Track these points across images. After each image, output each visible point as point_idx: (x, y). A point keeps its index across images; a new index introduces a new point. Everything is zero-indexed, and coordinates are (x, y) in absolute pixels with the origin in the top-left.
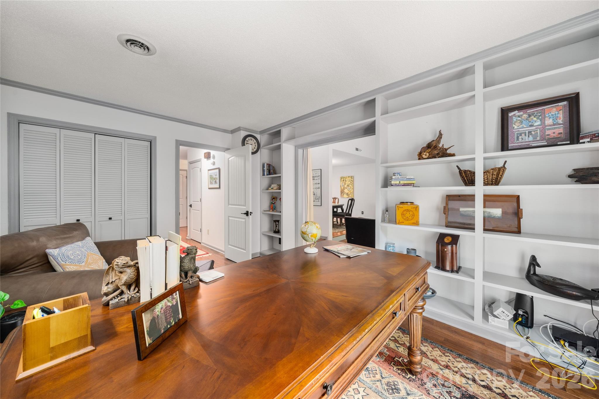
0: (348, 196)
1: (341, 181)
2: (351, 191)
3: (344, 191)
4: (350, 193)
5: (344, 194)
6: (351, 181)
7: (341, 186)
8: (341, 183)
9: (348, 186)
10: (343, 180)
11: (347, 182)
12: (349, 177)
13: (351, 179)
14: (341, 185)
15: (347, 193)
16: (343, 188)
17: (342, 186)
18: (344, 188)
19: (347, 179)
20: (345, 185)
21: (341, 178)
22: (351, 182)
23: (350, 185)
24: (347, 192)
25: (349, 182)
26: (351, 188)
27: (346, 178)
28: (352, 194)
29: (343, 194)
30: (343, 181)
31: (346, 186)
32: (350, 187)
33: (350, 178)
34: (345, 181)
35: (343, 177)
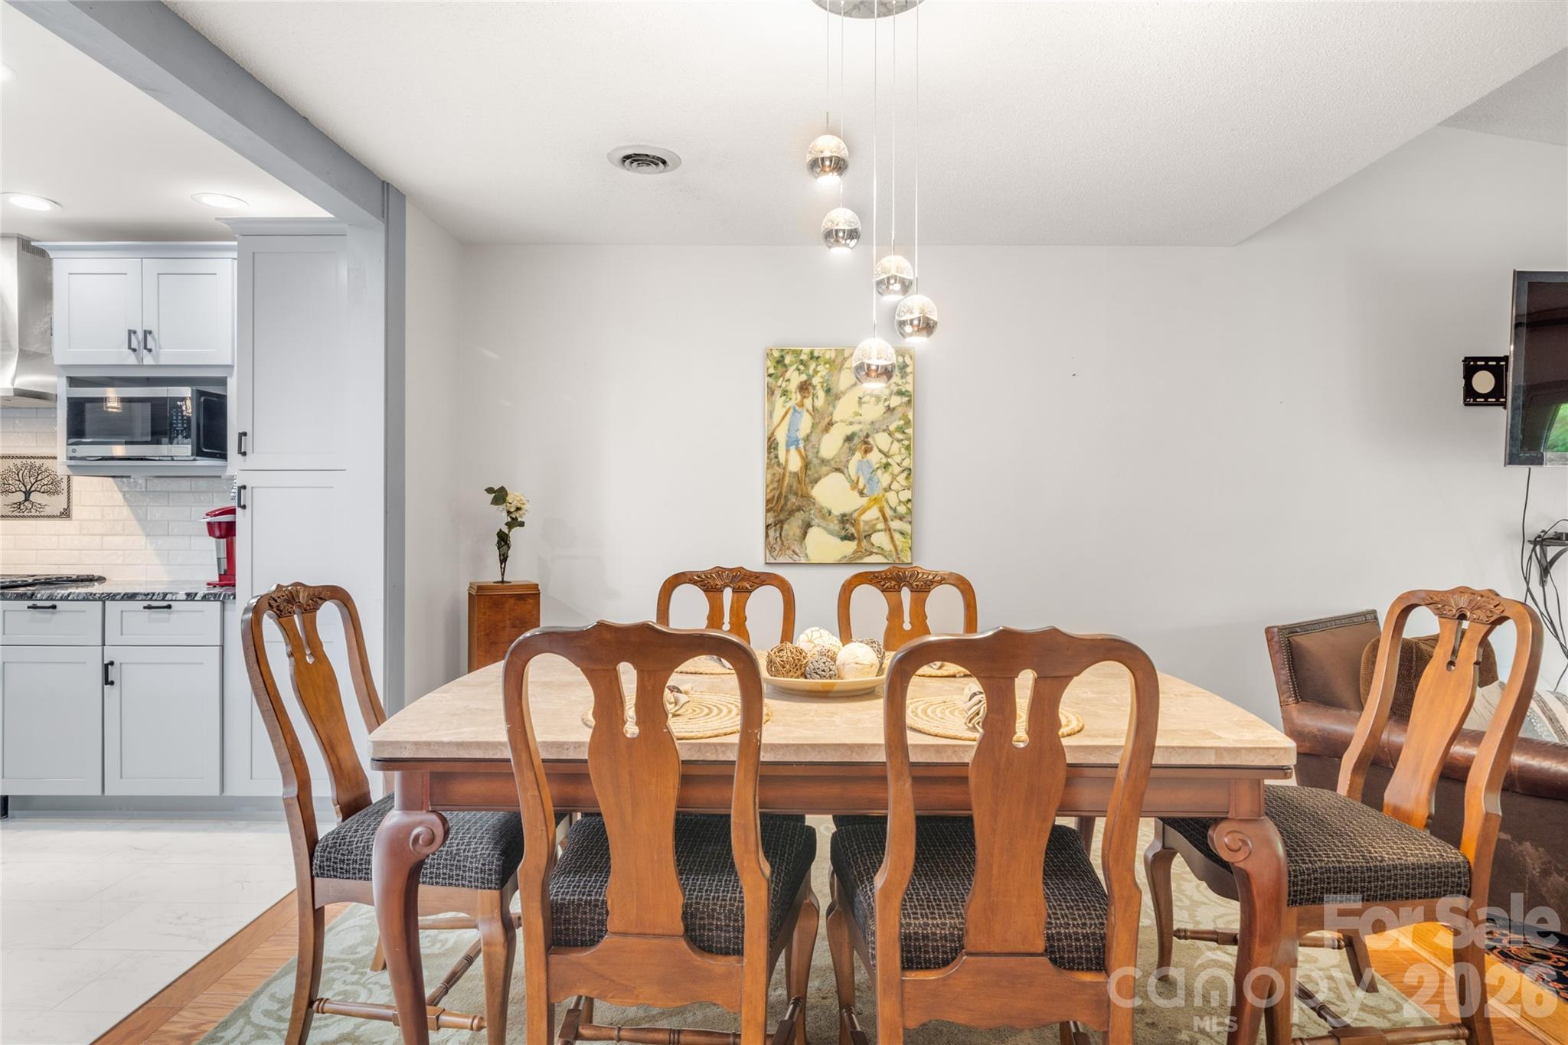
1: (771, 392)
2: (892, 497)
3: (807, 497)
4: (873, 514)
5: (809, 525)
6: (895, 401)
7: (772, 445)
9: (858, 442)
10: (795, 378)
11: (843, 410)
13: (894, 378)
14: (781, 437)
15: (844, 519)
16: (795, 464)
17: (792, 442)
18: (806, 466)
19: (845, 379)
20: (826, 437)
21: (780, 361)
22: (890, 409)
23: (881, 440)
24: (837, 511)
25: (874, 412)
26: (887, 466)
27: (831, 362)
28: (895, 525)
29: (793, 527)
30: (796, 397)
31: (830, 445)
32: (875, 457)
34: (821, 394)
35: (797, 353)
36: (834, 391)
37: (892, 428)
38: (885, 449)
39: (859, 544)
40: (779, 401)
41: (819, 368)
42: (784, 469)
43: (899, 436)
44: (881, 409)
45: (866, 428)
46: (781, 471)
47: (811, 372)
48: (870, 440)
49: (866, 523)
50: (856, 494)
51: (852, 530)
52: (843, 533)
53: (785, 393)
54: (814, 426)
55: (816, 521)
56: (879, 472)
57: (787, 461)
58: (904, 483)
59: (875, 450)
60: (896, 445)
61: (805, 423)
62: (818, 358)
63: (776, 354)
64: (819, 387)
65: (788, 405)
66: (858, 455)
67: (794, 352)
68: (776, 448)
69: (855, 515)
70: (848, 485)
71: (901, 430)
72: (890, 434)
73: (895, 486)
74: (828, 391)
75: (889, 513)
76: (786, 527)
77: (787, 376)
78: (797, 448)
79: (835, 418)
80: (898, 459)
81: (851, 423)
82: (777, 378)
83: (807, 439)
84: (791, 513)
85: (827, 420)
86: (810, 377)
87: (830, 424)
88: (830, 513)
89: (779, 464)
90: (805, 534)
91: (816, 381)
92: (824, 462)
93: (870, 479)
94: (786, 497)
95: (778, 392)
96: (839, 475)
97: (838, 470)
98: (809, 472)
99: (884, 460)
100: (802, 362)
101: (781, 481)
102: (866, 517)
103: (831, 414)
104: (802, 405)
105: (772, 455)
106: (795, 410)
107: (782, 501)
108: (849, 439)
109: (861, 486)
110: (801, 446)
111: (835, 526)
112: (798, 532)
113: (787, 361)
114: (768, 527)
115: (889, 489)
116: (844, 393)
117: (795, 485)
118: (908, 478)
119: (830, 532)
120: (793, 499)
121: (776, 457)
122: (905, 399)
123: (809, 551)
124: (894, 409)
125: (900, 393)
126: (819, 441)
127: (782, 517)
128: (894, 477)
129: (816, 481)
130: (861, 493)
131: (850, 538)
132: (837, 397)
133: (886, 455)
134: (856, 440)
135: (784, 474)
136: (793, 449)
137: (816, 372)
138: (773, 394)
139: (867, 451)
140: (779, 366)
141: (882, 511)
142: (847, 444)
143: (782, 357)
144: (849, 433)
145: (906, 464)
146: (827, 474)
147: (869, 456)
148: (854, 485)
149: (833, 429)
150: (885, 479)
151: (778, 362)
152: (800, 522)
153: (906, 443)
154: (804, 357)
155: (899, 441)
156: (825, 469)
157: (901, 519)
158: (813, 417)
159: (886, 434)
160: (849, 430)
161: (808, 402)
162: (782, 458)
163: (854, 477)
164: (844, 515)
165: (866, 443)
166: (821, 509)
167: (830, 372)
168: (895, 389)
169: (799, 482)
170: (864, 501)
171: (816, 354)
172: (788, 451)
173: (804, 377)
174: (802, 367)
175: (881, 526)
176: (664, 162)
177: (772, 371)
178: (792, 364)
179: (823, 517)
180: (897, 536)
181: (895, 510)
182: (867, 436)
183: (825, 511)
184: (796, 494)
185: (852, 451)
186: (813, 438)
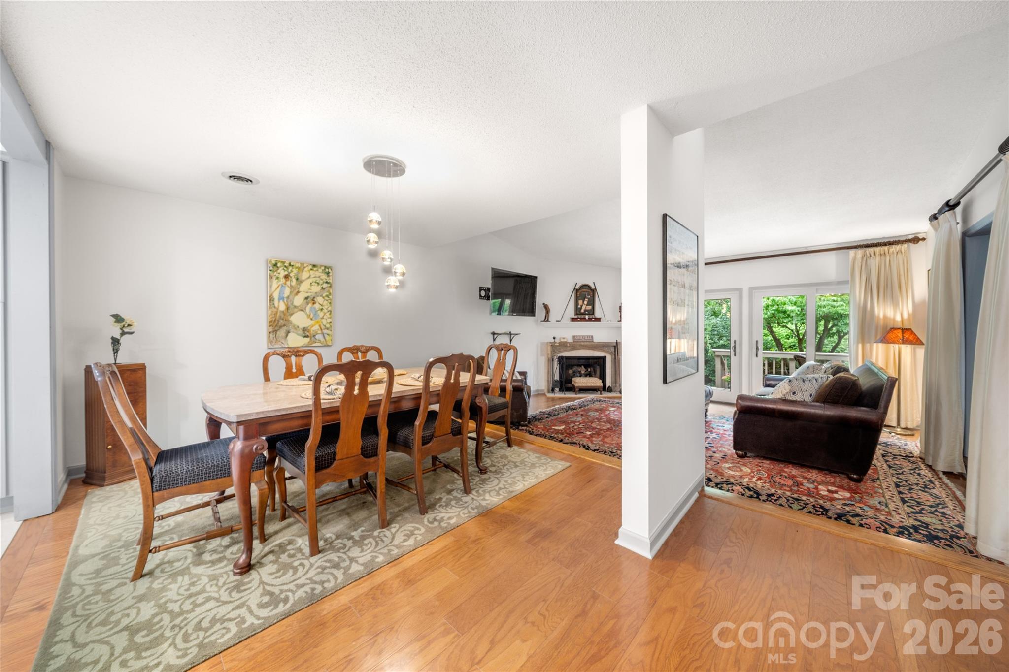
0: (307, 340)
1: (271, 277)
2: (324, 321)
3: (287, 320)
4: (316, 327)
5: (289, 332)
6: (325, 285)
7: (272, 299)
8: (275, 285)
9: (310, 300)
10: (282, 273)
11: (304, 287)
12: (314, 266)
13: (324, 277)
14: (276, 296)
15: (304, 330)
16: (282, 307)
17: (281, 298)
18: (288, 308)
19: (304, 275)
20: (296, 298)
21: (275, 265)
22: (323, 288)
23: (319, 300)
24: (301, 326)
25: (316, 289)
26: (322, 309)
27: (298, 268)
28: (325, 331)
29: (281, 333)
30: (283, 280)
31: (298, 300)
32: (317, 306)
33: (319, 273)
34: (294, 280)
35: (283, 263)
36: (299, 280)
37: (324, 295)
38: (321, 303)
39: (311, 339)
40: (275, 282)
41: (293, 270)
42: (278, 309)
43: (327, 298)
44: (319, 288)
45: (313, 295)
46: (276, 310)
47: (290, 271)
48: (315, 299)
49: (313, 331)
50: (309, 320)
51: (308, 334)
52: (304, 335)
53: (277, 278)
54: (291, 292)
55: (292, 331)
56: (319, 311)
57: (278, 306)
58: (329, 316)
59: (317, 303)
60: (325, 302)
61: (287, 291)
62: (293, 266)
63: (274, 262)
64: (293, 277)
65: (279, 283)
66: (310, 305)
67: (282, 262)
68: (273, 301)
69: (309, 328)
70: (306, 316)
71: (327, 296)
72: (323, 298)
73: (325, 317)
74: (297, 279)
75: (323, 327)
76: (278, 333)
77: (279, 271)
78: (283, 301)
79: (300, 290)
80: (326, 307)
81: (307, 293)
82: (274, 272)
83: (288, 297)
84: (281, 327)
85: (297, 291)
86: (289, 273)
87: (298, 292)
88: (298, 327)
89: (275, 307)
90: (287, 335)
91: (292, 275)
92: (295, 307)
93: (315, 314)
94: (278, 321)
95: (274, 278)
96: (302, 312)
97: (302, 310)
98: (289, 311)
99: (321, 307)
100: (285, 267)
101: (276, 314)
102: (313, 329)
103: (299, 288)
104: (285, 284)
105: (272, 303)
106: (282, 286)
107: (276, 322)
108: (306, 298)
109: (311, 317)
110: (285, 300)
111: (301, 332)
112: (284, 335)
113: (279, 265)
114: (270, 333)
115: (323, 318)
116: (304, 281)
117: (282, 316)
118: (330, 314)
119: (298, 335)
120: (281, 322)
121: (274, 304)
122: (329, 285)
123: (289, 343)
124: (325, 288)
125: (327, 282)
126: (293, 299)
127: (276, 329)
128: (325, 314)
129: (292, 314)
130: (312, 319)
131: (307, 337)
132: (301, 282)
133: (322, 305)
134: (309, 299)
135: (277, 312)
136: (281, 301)
137: (292, 271)
138: (272, 278)
139: (314, 304)
140: (275, 267)
141: (320, 326)
142: (305, 301)
143: (276, 263)
144: (306, 296)
145: (329, 309)
146: (297, 312)
147: (315, 305)
148: (309, 316)
149: (300, 294)
150: (321, 314)
151: (274, 265)
152: (285, 331)
153: (329, 301)
154: (286, 264)
155: (327, 300)
156: (296, 310)
157: (328, 329)
158: (291, 289)
159: (321, 298)
160: (307, 295)
161: (288, 283)
162: (276, 304)
163: (309, 314)
164: (304, 328)
165: (313, 300)
166: (294, 326)
167: (298, 272)
168: (325, 281)
169: (284, 314)
170: (313, 322)
171: (292, 264)
172: (279, 302)
173: (286, 273)
174: (285, 269)
175: (320, 332)
176: (251, 181)
177: (271, 269)
178: (281, 267)
179: (295, 329)
180: (326, 336)
181: (325, 326)
182: (314, 298)
183: (296, 326)
184: (283, 319)
185: (308, 303)
186: (291, 297)
